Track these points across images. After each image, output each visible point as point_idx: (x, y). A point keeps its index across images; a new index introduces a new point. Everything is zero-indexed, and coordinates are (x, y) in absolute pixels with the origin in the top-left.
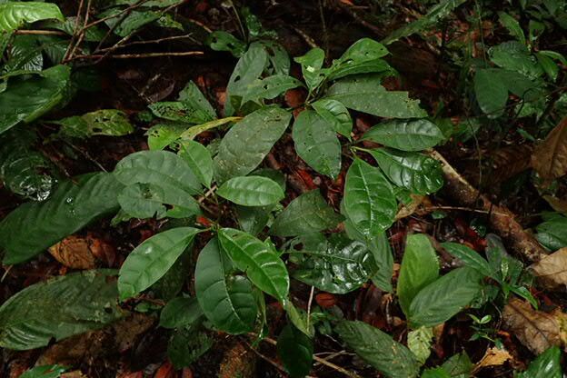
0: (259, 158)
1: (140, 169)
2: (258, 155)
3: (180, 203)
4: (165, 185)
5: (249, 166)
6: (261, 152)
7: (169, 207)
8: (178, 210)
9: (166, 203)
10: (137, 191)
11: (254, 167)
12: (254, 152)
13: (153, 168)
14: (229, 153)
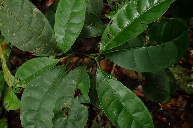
0: (37, 13)
1: (36, 118)
2: (34, 15)
3: (74, 82)
4: (56, 95)
5: (43, 23)
6: (31, 11)
7: (78, 93)
8: (81, 84)
9: (73, 95)
10: (60, 121)
11: (45, 20)
12: (31, 18)
13: (37, 107)
14: (30, 42)
